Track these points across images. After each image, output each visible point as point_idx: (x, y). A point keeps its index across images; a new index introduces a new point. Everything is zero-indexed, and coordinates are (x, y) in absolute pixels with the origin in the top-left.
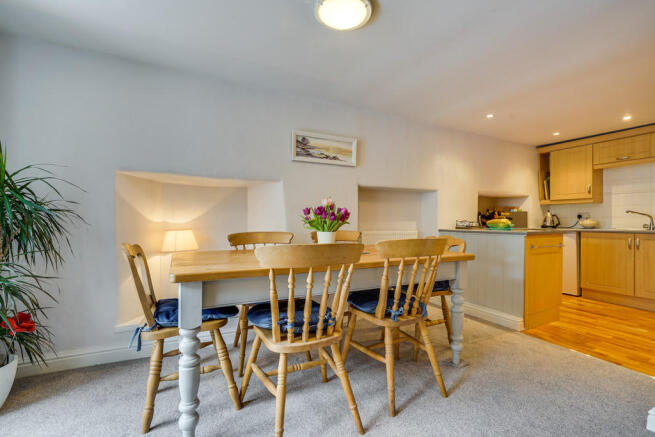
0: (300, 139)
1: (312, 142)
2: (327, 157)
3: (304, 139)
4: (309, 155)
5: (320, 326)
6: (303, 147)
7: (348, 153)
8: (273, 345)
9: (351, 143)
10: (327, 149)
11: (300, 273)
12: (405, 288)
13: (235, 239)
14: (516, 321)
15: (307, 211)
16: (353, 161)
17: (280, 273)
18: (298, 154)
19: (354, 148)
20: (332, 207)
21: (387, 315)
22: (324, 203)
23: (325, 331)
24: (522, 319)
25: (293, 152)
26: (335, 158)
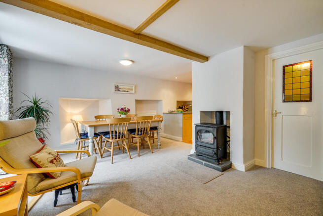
0: (116, 86)
1: (120, 87)
2: (125, 91)
4: (119, 91)
5: (121, 136)
6: (117, 88)
7: (132, 89)
8: (110, 140)
10: (125, 89)
11: (116, 125)
13: (97, 117)
15: (118, 109)
16: (133, 92)
17: (112, 125)
18: (115, 91)
19: (134, 88)
20: (125, 108)
21: (138, 134)
22: (123, 107)
23: (122, 138)
24: (182, 138)
25: (114, 90)
26: (127, 91)
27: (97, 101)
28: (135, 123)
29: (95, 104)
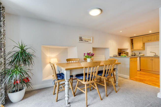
0: (80, 37)
1: (83, 38)
2: (86, 41)
3: (81, 37)
4: (82, 41)
5: (93, 78)
6: (81, 39)
7: (91, 40)
9: (91, 38)
10: (86, 39)
12: (108, 70)
14: (128, 77)
15: (85, 54)
16: (91, 42)
18: (80, 41)
19: (92, 39)
20: (90, 53)
25: (79, 40)
26: (87, 41)
27: (67, 49)
28: (103, 66)
29: (65, 51)
